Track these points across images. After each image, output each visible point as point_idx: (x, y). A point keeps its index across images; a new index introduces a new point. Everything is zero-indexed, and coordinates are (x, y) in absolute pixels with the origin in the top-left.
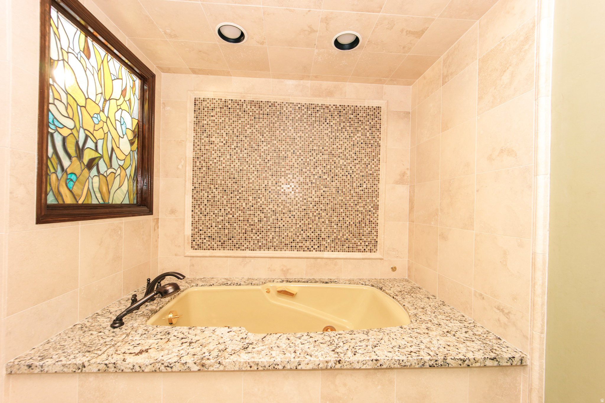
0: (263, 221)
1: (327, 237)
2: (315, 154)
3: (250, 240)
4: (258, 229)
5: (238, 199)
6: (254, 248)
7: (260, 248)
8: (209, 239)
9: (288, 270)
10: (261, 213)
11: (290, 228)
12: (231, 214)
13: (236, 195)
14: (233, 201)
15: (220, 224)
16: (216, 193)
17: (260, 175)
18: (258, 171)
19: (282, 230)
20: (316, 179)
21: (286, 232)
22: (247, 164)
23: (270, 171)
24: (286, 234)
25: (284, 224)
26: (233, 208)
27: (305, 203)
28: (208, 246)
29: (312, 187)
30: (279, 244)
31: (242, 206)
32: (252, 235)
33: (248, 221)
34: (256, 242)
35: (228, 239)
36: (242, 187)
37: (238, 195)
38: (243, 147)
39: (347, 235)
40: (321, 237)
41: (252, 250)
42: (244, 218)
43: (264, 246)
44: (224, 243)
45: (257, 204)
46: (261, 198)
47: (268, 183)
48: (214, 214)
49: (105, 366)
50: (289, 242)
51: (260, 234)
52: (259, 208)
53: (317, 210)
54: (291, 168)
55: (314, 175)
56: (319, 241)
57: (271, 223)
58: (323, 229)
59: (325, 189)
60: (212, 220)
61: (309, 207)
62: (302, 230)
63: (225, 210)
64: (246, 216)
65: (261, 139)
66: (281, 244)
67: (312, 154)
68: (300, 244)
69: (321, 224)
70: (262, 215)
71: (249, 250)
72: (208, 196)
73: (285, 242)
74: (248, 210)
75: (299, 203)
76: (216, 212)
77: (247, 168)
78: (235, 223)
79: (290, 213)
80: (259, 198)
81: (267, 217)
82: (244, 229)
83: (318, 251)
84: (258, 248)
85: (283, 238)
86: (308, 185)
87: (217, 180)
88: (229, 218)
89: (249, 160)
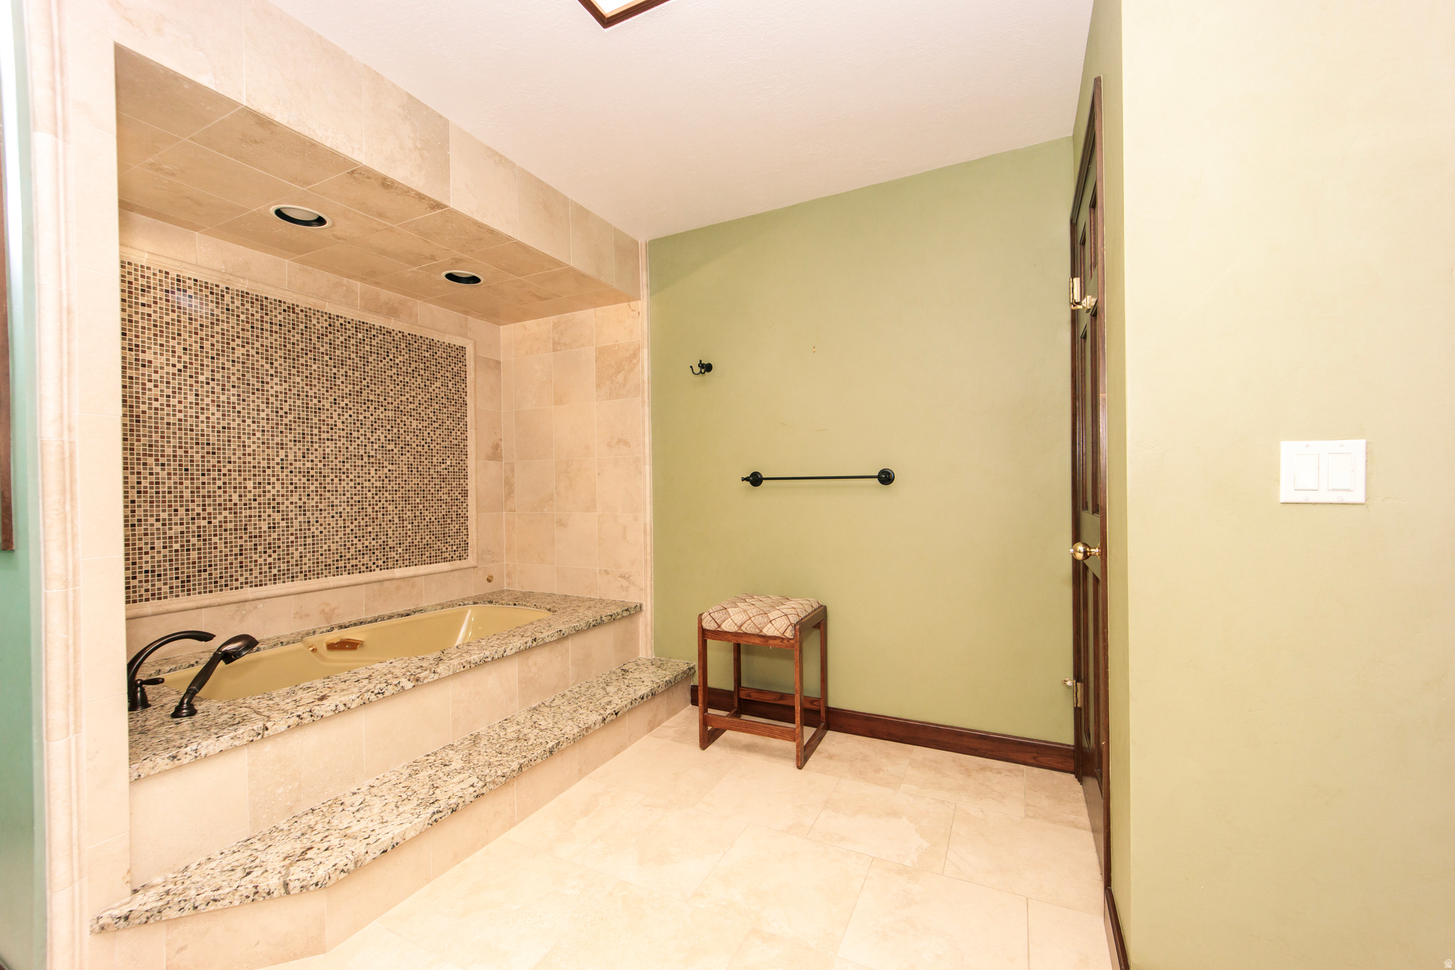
0: (279, 527)
1: (397, 544)
2: (372, 408)
3: (253, 567)
4: (270, 544)
5: (220, 488)
6: (261, 581)
7: (275, 579)
8: (147, 576)
9: (333, 610)
10: (274, 512)
11: (333, 535)
12: (204, 518)
13: (214, 479)
14: (209, 492)
15: (176, 542)
16: (163, 474)
17: (268, 439)
18: (263, 431)
19: (317, 540)
20: (376, 450)
21: (325, 543)
22: (239, 417)
23: (290, 433)
24: (325, 547)
25: (321, 529)
26: (209, 505)
27: (359, 491)
28: (143, 592)
29: (369, 463)
30: (314, 567)
31: (230, 500)
32: (255, 557)
33: (246, 529)
34: (265, 568)
35: (200, 571)
36: (230, 462)
37: (220, 479)
38: (228, 382)
39: (427, 538)
40: (387, 545)
41: (256, 586)
42: (236, 525)
43: (284, 574)
44: (189, 581)
45: (264, 496)
46: (274, 483)
47: (287, 456)
48: (158, 520)
50: (333, 561)
51: (274, 552)
52: (269, 504)
53: (380, 501)
54: (332, 429)
55: (372, 443)
56: (384, 552)
57: (296, 530)
58: (390, 533)
59: (390, 467)
60: (152, 534)
61: (366, 498)
62: (356, 537)
63: (187, 510)
64: (241, 521)
65: (267, 370)
66: (318, 566)
67: (368, 407)
68: (354, 562)
69: (387, 524)
70: (278, 517)
71: (251, 586)
72: (139, 483)
73: (326, 562)
74: (245, 509)
75: (348, 491)
76: (164, 515)
77: (239, 425)
78: (215, 535)
79: (333, 510)
80: (269, 484)
81: (287, 519)
82: (236, 546)
83: (384, 569)
84: (270, 580)
85: (322, 555)
86: (362, 459)
87: (163, 446)
88: (199, 527)
89: (244, 409)
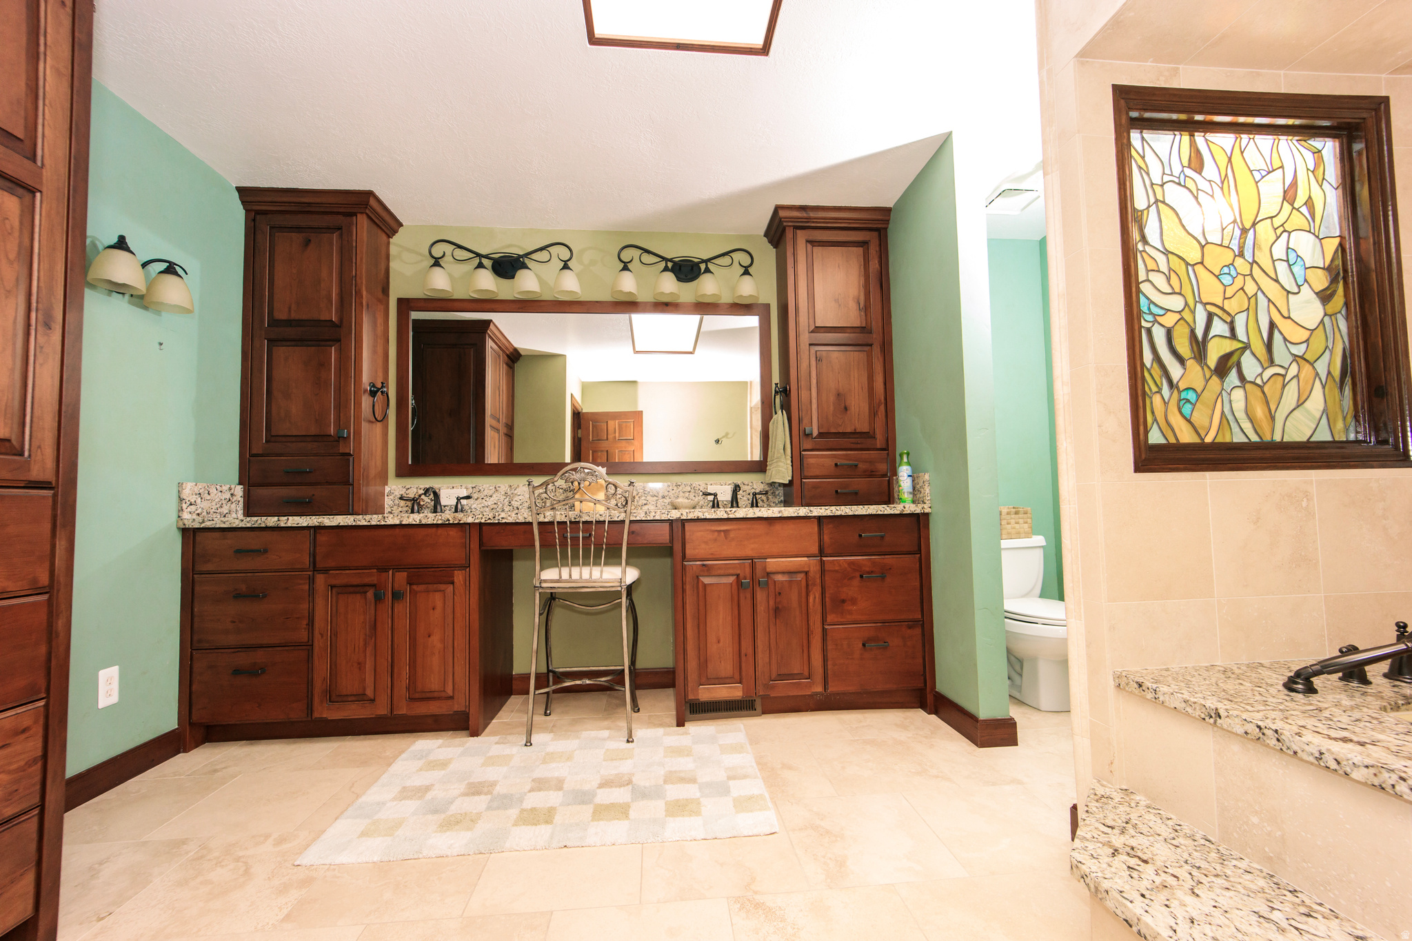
49: (1258, 730)
